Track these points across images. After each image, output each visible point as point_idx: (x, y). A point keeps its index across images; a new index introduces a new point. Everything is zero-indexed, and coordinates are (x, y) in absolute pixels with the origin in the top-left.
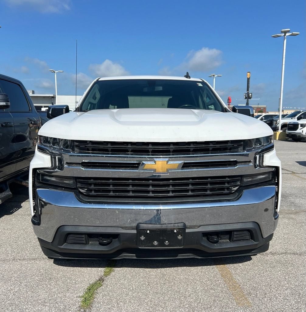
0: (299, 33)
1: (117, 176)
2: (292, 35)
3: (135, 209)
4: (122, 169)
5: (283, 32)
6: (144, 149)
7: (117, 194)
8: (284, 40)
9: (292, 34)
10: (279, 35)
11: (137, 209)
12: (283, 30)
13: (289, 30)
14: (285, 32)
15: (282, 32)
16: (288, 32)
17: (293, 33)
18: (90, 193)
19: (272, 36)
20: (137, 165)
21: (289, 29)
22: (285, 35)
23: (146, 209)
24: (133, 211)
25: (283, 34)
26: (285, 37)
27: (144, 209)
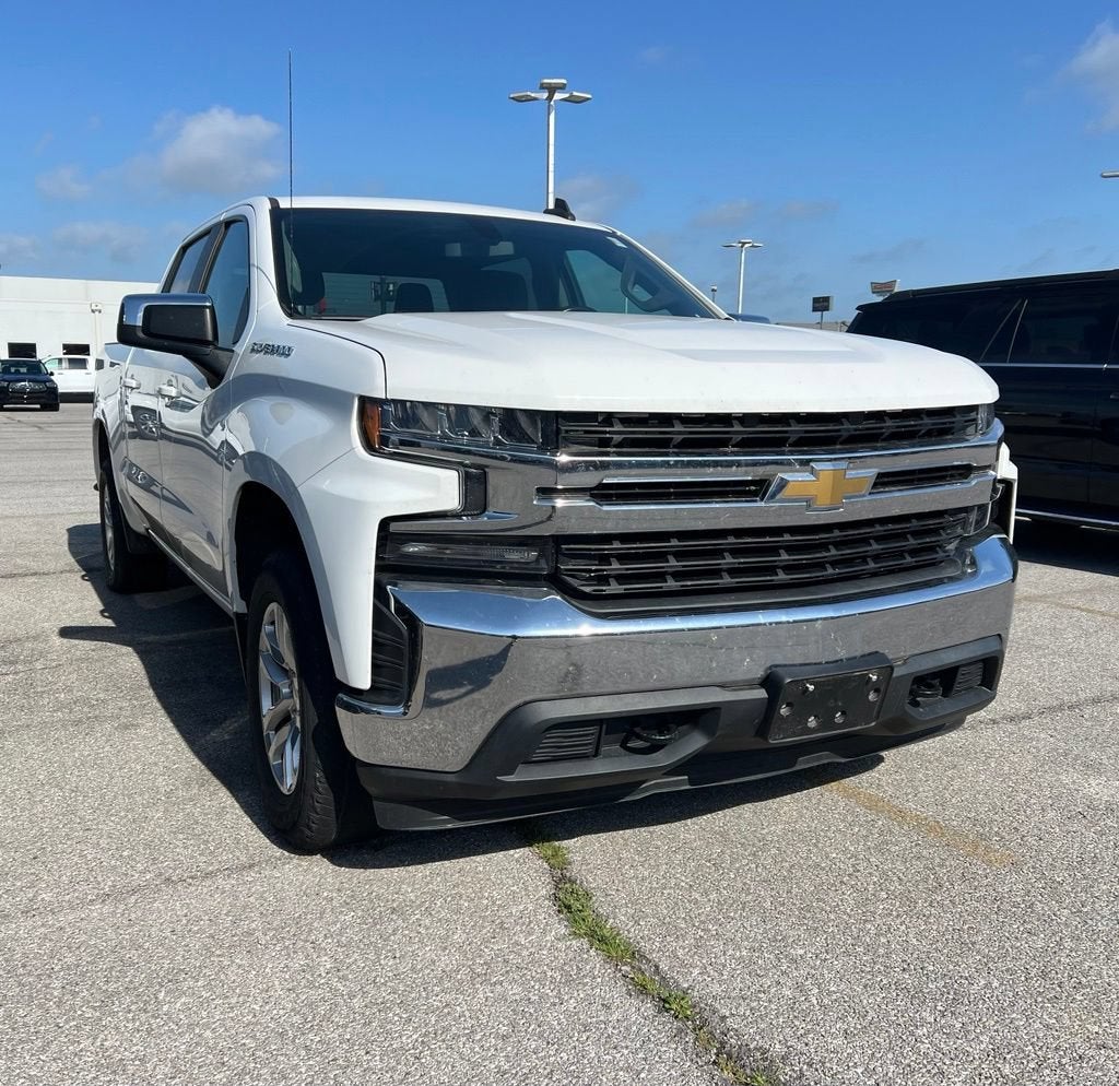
0: (589, 96)
1: (701, 526)
2: (571, 100)
3: (765, 624)
4: (717, 502)
5: (546, 88)
6: (778, 435)
7: (689, 583)
8: (549, 114)
9: (572, 96)
10: (533, 95)
11: (771, 624)
12: (546, 81)
13: (565, 85)
14: (552, 89)
15: (543, 87)
16: (562, 88)
17: (575, 93)
18: (604, 588)
19: (512, 96)
20: (753, 488)
21: (564, 81)
22: (550, 98)
23: (795, 622)
24: (760, 629)
25: (546, 95)
26: (552, 103)
27: (788, 622)
